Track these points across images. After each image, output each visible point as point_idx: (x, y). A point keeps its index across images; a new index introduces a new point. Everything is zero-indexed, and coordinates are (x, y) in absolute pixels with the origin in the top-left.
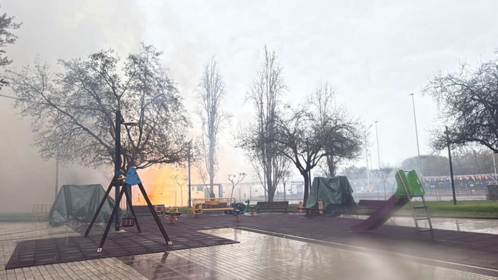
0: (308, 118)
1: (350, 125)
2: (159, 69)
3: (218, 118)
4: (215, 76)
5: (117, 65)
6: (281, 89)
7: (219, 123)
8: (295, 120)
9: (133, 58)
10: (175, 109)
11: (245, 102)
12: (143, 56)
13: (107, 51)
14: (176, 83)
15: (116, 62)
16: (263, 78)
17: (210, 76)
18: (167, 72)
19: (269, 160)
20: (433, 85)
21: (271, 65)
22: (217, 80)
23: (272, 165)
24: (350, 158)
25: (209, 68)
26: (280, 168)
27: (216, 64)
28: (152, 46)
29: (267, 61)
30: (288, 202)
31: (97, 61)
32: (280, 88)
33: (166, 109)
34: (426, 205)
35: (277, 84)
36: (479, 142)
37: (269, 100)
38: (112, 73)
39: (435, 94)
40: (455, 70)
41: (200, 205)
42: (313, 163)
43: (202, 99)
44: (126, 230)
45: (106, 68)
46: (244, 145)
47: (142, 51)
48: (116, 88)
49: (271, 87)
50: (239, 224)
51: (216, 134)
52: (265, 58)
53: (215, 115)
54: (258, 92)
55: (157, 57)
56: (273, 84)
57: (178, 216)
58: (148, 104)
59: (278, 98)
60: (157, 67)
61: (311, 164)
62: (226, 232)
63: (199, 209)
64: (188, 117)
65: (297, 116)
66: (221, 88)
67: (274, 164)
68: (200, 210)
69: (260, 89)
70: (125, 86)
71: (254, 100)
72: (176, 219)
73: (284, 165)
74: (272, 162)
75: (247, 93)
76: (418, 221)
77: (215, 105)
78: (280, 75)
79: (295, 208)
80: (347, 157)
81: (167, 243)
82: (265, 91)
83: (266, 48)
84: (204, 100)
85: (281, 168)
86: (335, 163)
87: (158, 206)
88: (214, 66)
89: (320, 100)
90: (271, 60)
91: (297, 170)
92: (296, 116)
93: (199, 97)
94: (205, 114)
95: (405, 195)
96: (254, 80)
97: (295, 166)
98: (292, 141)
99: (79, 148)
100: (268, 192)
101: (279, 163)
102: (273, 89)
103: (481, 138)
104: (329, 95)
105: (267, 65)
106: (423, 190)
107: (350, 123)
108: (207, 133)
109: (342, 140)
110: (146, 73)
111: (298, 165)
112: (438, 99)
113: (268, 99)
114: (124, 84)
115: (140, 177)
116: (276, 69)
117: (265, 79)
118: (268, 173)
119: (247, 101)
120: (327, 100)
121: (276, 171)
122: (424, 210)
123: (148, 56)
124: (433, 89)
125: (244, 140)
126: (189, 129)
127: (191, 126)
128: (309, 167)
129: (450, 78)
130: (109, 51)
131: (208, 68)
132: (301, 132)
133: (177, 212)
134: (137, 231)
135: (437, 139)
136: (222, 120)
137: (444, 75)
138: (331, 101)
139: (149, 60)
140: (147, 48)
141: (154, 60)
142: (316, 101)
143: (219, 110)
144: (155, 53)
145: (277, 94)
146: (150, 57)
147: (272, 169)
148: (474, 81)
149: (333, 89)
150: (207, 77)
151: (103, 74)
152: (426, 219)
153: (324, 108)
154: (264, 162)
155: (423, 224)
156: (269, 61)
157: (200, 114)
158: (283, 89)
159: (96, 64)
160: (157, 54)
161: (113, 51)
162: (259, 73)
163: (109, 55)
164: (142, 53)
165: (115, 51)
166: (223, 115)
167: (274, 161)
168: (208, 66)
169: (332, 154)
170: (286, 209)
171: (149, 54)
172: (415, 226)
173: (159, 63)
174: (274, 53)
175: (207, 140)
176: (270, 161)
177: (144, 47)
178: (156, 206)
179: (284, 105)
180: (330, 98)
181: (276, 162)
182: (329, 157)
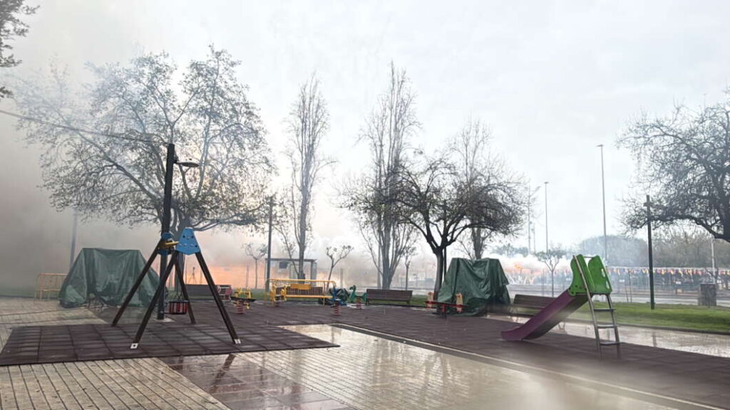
0: (448, 171)
1: (508, 186)
2: (234, 86)
3: (317, 163)
4: (316, 102)
5: (172, 76)
6: (411, 126)
7: (317, 170)
8: (429, 173)
9: (196, 66)
10: (255, 146)
11: (358, 141)
12: (212, 65)
13: (158, 54)
14: (258, 108)
15: (171, 72)
16: (385, 109)
17: (308, 100)
18: (245, 91)
19: (387, 230)
20: (633, 134)
21: (399, 91)
22: (318, 106)
23: (391, 237)
24: (505, 233)
25: (307, 90)
26: (403, 243)
27: (319, 84)
28: (226, 52)
29: (393, 84)
30: (411, 292)
31: (143, 68)
32: (410, 124)
33: (241, 146)
34: (612, 308)
35: (405, 118)
36: (694, 221)
37: (392, 142)
38: (164, 87)
39: (635, 147)
40: (666, 114)
41: (283, 288)
42: (452, 237)
43: (295, 135)
44: (173, 319)
45: (155, 80)
46: (352, 205)
47: (210, 58)
48: (169, 110)
49: (396, 123)
50: (338, 320)
51: (311, 186)
52: (390, 79)
53: (313, 159)
54: (377, 129)
55: (231, 68)
56: (399, 118)
57: (251, 303)
58: (215, 136)
59: (405, 138)
60: (231, 83)
61: (449, 238)
62: (320, 331)
63: (282, 294)
64: (272, 159)
65: (433, 167)
66: (323, 120)
67: (394, 234)
68: (282, 297)
69: (380, 124)
70: (183, 108)
71: (371, 140)
72: (248, 307)
73: (408, 238)
74: (391, 233)
75: (361, 129)
76: (600, 330)
77: (313, 144)
78: (411, 107)
79: (423, 302)
80: (501, 232)
81: (234, 342)
82: (387, 129)
83: (392, 64)
84: (298, 136)
85: (405, 241)
86: (484, 239)
87: (221, 286)
88: (316, 86)
89: (466, 146)
90: (399, 83)
91: (428, 245)
92: (431, 168)
93: (289, 132)
94: (298, 158)
95: (583, 291)
96: (373, 110)
97: (424, 239)
98: (423, 202)
99: (109, 196)
100: (383, 275)
101: (401, 234)
102: (399, 126)
103: (696, 215)
104: (480, 138)
105: (393, 90)
106: (610, 286)
107: (509, 183)
108: (299, 185)
109: (497, 206)
110: (215, 90)
111: (430, 238)
112: (639, 154)
113: (391, 139)
114: (181, 104)
115: (199, 243)
116: (406, 97)
117: (388, 110)
118: (384, 248)
119: (361, 141)
120: (477, 147)
121: (397, 246)
122: (609, 314)
123: (219, 65)
124: (633, 140)
125: (352, 198)
126: (273, 176)
127: (276, 173)
128: (446, 243)
129: (659, 125)
130: (161, 55)
131: (304, 89)
132: (437, 191)
133: (250, 297)
134: (190, 322)
135: (633, 212)
136: (322, 167)
137: (651, 120)
138: (483, 149)
139: (220, 72)
140: (218, 54)
141: (227, 72)
142: (461, 146)
143: (318, 152)
144: (229, 62)
145: (405, 135)
146: (221, 68)
147: (391, 242)
148: (693, 133)
149: (486, 132)
150: (304, 102)
151: (151, 88)
152: (611, 327)
153: (471, 158)
154: (380, 231)
155: (606, 335)
156: (396, 83)
157: (291, 156)
158: (414, 127)
159: (142, 74)
160: (233, 64)
161: (168, 55)
162: (381, 102)
163: (162, 61)
164: (210, 61)
165: (170, 55)
166: (323, 160)
167: (394, 232)
168: (305, 86)
169: (480, 225)
170: (408, 302)
171: (220, 62)
172: (594, 337)
173: (234, 77)
174: (405, 73)
175: (298, 195)
176: (389, 230)
177: (213, 51)
178: (219, 287)
179: (414, 150)
180: (481, 144)
181: (397, 233)
182: (476, 229)
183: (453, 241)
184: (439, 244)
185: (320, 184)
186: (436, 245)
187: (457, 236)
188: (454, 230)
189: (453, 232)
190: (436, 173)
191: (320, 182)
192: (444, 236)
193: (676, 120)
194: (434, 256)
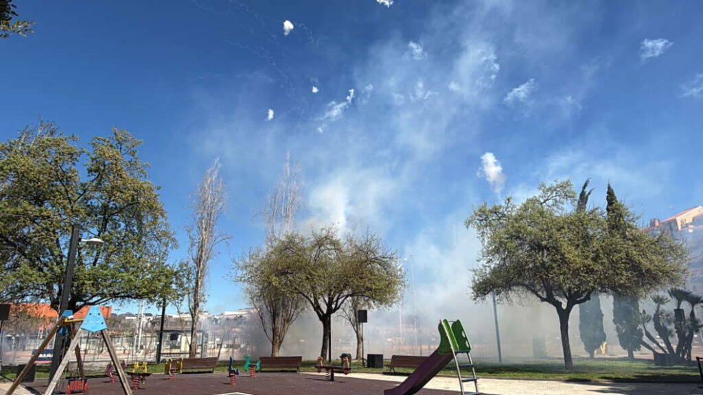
1: (383, 260)
7: (213, 246)
8: (317, 248)
20: (478, 218)
23: (281, 306)
30: (301, 358)
36: (525, 287)
39: (480, 227)
40: (500, 204)
41: (179, 361)
42: (336, 305)
65: (320, 243)
67: (283, 304)
73: (296, 308)
76: (463, 384)
91: (315, 313)
92: (318, 244)
95: (449, 350)
97: (312, 308)
100: (272, 342)
101: (290, 303)
103: (527, 283)
106: (469, 345)
107: (384, 257)
108: (194, 257)
111: (317, 308)
112: (482, 233)
118: (274, 316)
121: (286, 315)
128: (330, 311)
135: (481, 281)
136: (218, 242)
147: (281, 311)
152: (472, 380)
166: (219, 236)
167: (283, 301)
169: (359, 294)
170: (298, 367)
182: (355, 298)
183: (337, 308)
184: (325, 312)
185: (215, 258)
186: (323, 312)
187: (340, 304)
188: (338, 299)
189: (337, 301)
190: (322, 248)
191: (216, 255)
192: (329, 305)
193: (507, 208)
194: (321, 324)
